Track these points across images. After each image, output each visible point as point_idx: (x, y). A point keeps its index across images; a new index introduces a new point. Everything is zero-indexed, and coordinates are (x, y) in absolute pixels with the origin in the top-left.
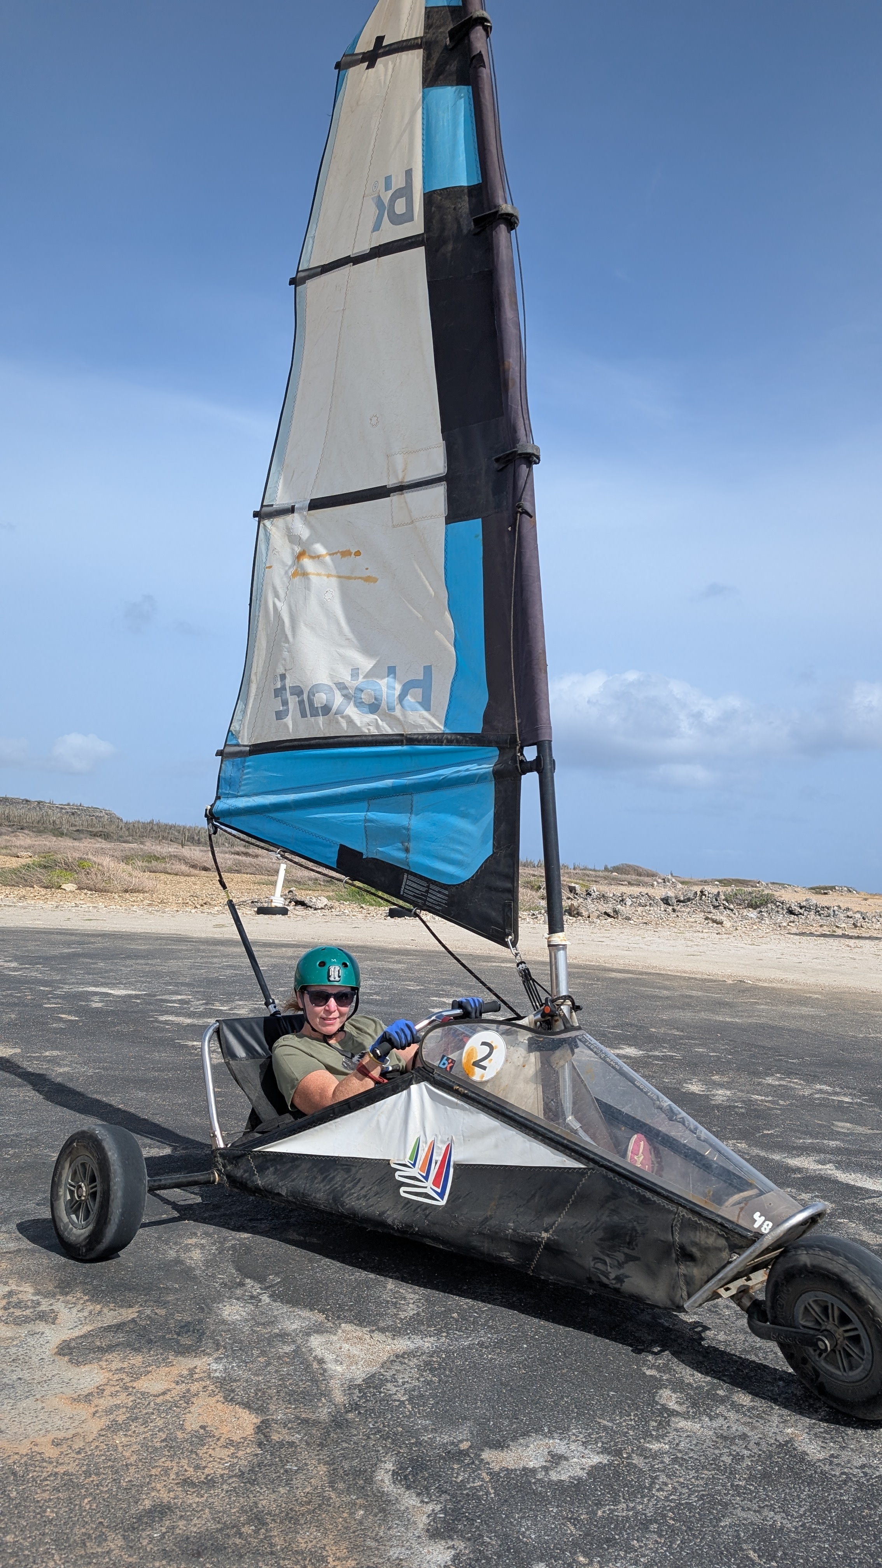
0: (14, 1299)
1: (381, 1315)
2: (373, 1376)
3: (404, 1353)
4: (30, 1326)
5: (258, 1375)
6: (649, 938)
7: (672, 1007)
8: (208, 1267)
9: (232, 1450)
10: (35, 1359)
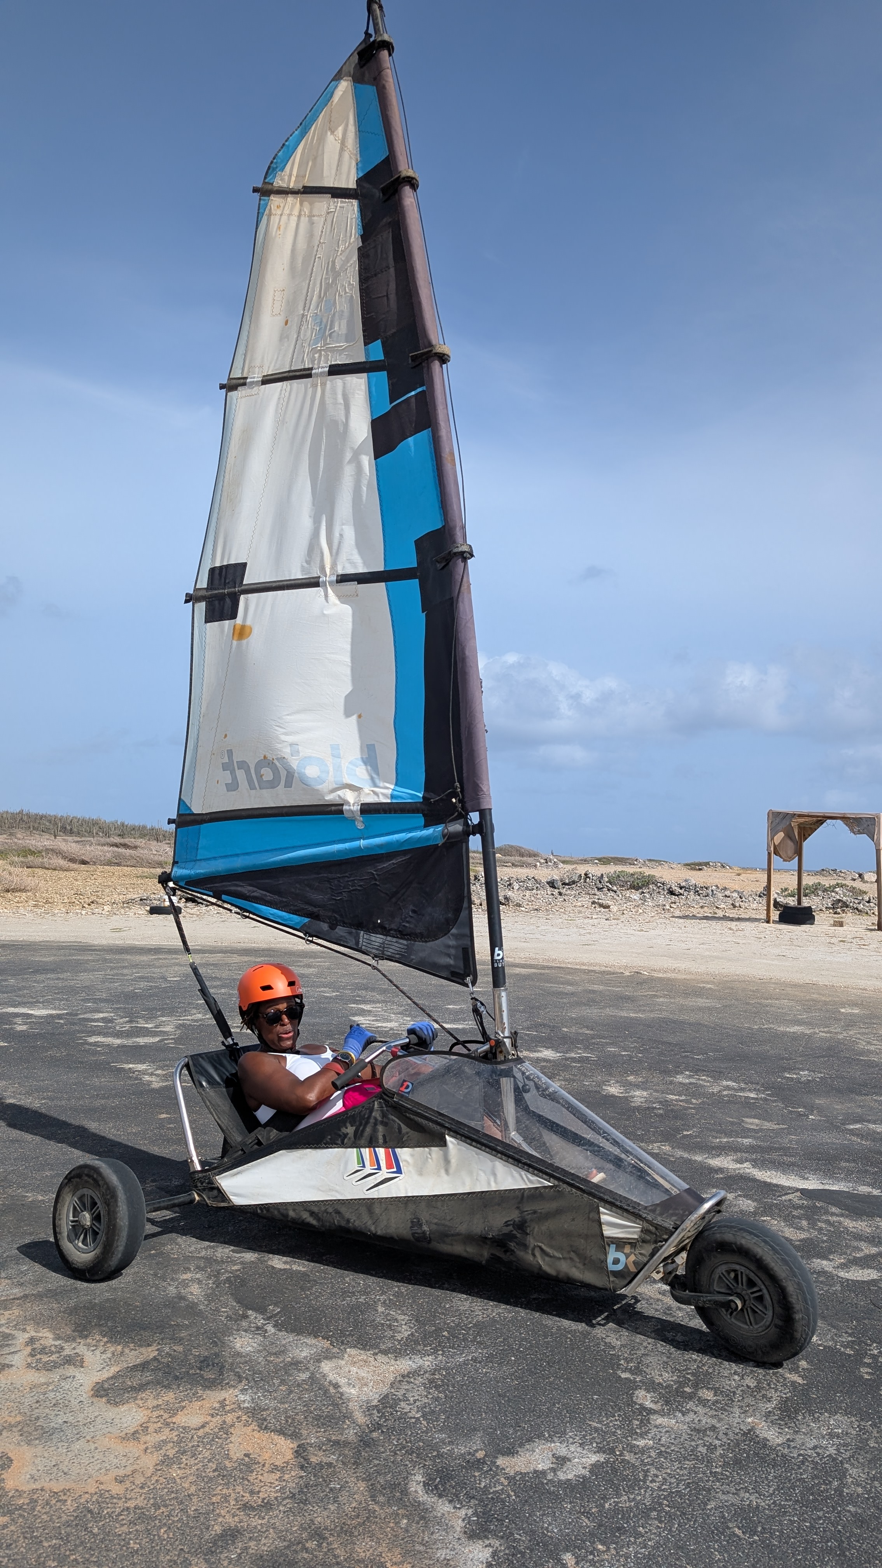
0: (37, 1345)
1: (381, 1338)
2: (387, 1396)
3: (409, 1373)
4: (60, 1371)
5: (283, 1403)
6: (543, 927)
7: (579, 1004)
8: (209, 1301)
9: (278, 1474)
10: (74, 1403)
